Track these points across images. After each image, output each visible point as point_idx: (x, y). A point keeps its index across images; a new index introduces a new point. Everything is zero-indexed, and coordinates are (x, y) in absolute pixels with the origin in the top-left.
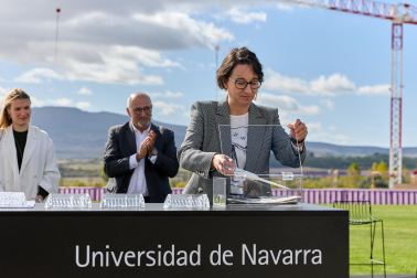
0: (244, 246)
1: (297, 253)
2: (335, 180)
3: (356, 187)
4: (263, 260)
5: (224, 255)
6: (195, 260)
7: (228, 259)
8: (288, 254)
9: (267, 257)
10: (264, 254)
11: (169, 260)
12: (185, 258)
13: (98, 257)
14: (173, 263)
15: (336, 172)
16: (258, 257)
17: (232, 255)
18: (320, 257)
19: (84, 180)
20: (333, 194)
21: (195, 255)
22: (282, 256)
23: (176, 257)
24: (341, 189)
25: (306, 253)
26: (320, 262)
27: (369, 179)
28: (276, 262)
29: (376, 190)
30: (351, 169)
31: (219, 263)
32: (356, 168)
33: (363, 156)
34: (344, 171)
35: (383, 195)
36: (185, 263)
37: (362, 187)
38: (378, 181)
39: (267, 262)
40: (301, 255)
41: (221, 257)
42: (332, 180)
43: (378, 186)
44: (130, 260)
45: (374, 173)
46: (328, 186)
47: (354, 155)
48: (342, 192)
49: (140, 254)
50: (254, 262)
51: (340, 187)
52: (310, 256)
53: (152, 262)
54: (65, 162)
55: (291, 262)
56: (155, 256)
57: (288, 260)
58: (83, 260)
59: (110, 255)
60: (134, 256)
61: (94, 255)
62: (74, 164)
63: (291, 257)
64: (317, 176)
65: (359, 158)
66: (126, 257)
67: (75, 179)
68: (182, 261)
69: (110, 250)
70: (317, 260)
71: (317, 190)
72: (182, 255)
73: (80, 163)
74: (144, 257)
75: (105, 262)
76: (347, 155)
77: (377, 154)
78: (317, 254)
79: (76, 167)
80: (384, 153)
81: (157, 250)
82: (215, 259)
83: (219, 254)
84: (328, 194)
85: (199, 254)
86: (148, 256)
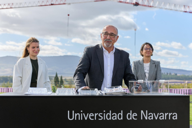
0: (142, 111)
1: (166, 114)
5: (133, 115)
7: (135, 117)
8: (162, 115)
9: (152, 116)
10: (151, 115)
11: (109, 117)
12: (116, 116)
13: (78, 116)
14: (110, 118)
15: (187, 82)
16: (148, 116)
17: (136, 115)
18: (176, 116)
20: (185, 91)
21: (120, 116)
22: (159, 116)
23: (112, 116)
25: (170, 114)
26: (176, 118)
28: (156, 118)
31: (131, 118)
36: (116, 119)
39: (152, 118)
40: (168, 116)
41: (132, 116)
42: (184, 85)
44: (92, 117)
46: (183, 87)
49: (96, 115)
50: (146, 119)
51: (188, 88)
52: (172, 116)
53: (101, 118)
55: (163, 118)
56: (103, 115)
57: (162, 118)
58: (71, 117)
59: (83, 115)
60: (93, 115)
61: (76, 115)
63: (163, 116)
66: (90, 115)
68: (114, 118)
69: (83, 113)
71: (178, 89)
72: (114, 115)
74: (97, 116)
75: (80, 118)
78: (175, 115)
81: (103, 113)
82: (129, 117)
83: (131, 114)
84: (183, 91)
85: (122, 115)
86: (99, 115)
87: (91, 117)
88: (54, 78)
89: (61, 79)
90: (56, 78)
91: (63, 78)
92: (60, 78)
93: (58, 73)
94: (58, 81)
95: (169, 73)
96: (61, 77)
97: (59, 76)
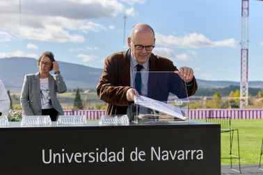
0: (153, 148)
1: (187, 152)
2: (204, 103)
3: (219, 108)
4: (165, 157)
5: (140, 155)
6: (120, 158)
8: (181, 153)
9: (167, 155)
10: (165, 153)
11: (103, 158)
12: (114, 157)
13: (57, 157)
14: (106, 160)
15: (205, 98)
16: (162, 155)
17: (144, 154)
18: (202, 154)
21: (121, 155)
22: (177, 154)
23: (108, 156)
24: (209, 109)
25: (193, 152)
26: (202, 158)
27: (227, 103)
28: (173, 158)
29: (232, 109)
30: (215, 96)
31: (136, 159)
32: (219, 95)
33: (222, 87)
34: (210, 97)
35: (237, 112)
36: (114, 160)
37: (222, 108)
38: (233, 104)
39: (167, 159)
40: (190, 154)
41: (138, 155)
43: (233, 107)
44: (78, 159)
45: (229, 98)
46: (201, 107)
47: (217, 87)
48: (210, 112)
49: (84, 155)
50: (159, 159)
51: (208, 108)
52: (195, 154)
53: (92, 160)
55: (183, 158)
56: (95, 156)
57: (181, 157)
58: (47, 159)
59: (65, 156)
60: (81, 156)
61: (55, 156)
63: (183, 155)
64: (192, 101)
65: (220, 89)
66: (76, 156)
68: (112, 159)
69: (65, 152)
70: (200, 157)
71: (193, 110)
72: (112, 155)
74: (87, 156)
75: (62, 160)
76: (213, 86)
77: (231, 86)
78: (200, 152)
80: (237, 85)
81: (95, 152)
82: (134, 157)
83: (136, 153)
85: (123, 154)
86: (90, 156)
91: (11, 94)
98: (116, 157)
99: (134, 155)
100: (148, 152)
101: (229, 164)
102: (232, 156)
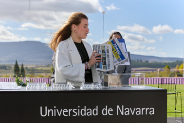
0: (118, 107)
1: (143, 109)
2: (158, 73)
3: (168, 76)
4: (127, 113)
5: (109, 111)
6: (95, 113)
7: (110, 112)
8: (138, 110)
9: (128, 111)
10: (127, 110)
11: (83, 113)
12: (91, 112)
13: (51, 112)
14: (85, 114)
15: (159, 69)
16: (124, 111)
17: (112, 110)
18: (153, 111)
19: (44, 74)
20: (157, 80)
21: (95, 111)
22: (136, 111)
23: (87, 112)
24: (161, 78)
25: (147, 109)
26: (153, 113)
27: (174, 73)
28: (133, 114)
29: (177, 78)
30: (165, 69)
31: (106, 114)
32: (168, 67)
33: (171, 62)
34: (162, 69)
35: (181, 80)
36: (91, 114)
37: (171, 76)
38: (178, 73)
39: (128, 114)
40: (144, 110)
41: (107, 111)
42: (156, 73)
43: (178, 76)
45: (176, 70)
46: (155, 76)
47: (167, 62)
48: (161, 79)
49: (70, 110)
50: (122, 114)
51: (161, 76)
52: (149, 111)
53: (75, 114)
54: (35, 66)
55: (140, 114)
56: (77, 111)
57: (138, 113)
58: (44, 113)
59: (56, 111)
60: (67, 111)
61: (49, 111)
62: (39, 67)
63: (140, 111)
64: (150, 72)
65: (169, 63)
66: (64, 112)
67: (39, 74)
68: (89, 114)
69: (56, 109)
70: (152, 113)
71: (150, 78)
72: (89, 111)
73: (41, 66)
74: (72, 112)
75: (54, 114)
76: (164, 61)
77: (177, 61)
78: (152, 110)
79: (40, 69)
80: (181, 60)
81: (78, 108)
82: (105, 113)
83: (106, 110)
84: (155, 80)
85: (97, 110)
86: (74, 111)
87: (65, 113)
88: (13, 67)
89: (22, 67)
90: (16, 66)
91: (24, 67)
92: (20, 67)
93: (18, 60)
94: (19, 70)
95: (139, 60)
96: (22, 65)
97: (19, 64)
98: (92, 112)
99: (105, 111)
100: (115, 109)
101: (174, 117)
102: (177, 111)
